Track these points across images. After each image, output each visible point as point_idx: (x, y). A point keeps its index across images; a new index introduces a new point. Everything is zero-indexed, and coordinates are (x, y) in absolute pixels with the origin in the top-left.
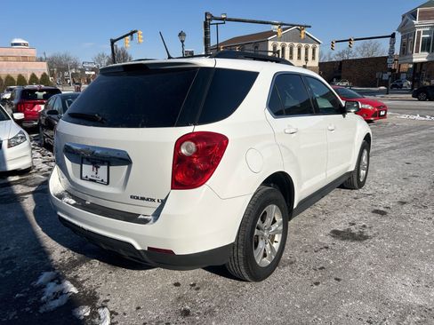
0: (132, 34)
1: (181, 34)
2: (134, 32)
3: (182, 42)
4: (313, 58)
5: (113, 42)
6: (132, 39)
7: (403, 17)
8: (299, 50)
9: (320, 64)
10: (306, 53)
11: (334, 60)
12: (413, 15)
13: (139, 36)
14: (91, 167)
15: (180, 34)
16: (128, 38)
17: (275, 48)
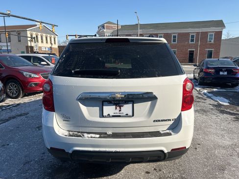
4: (55, 43)
7: (99, 27)
8: (46, 38)
9: (58, 46)
10: (51, 40)
11: (62, 45)
12: (103, 27)
14: (114, 107)
17: (31, 35)
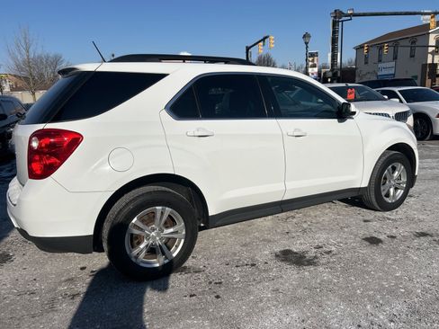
0: (263, 40)
1: (306, 36)
2: (266, 37)
3: (306, 43)
5: (248, 49)
6: (264, 45)
13: (271, 41)
15: (304, 36)
16: (261, 43)
